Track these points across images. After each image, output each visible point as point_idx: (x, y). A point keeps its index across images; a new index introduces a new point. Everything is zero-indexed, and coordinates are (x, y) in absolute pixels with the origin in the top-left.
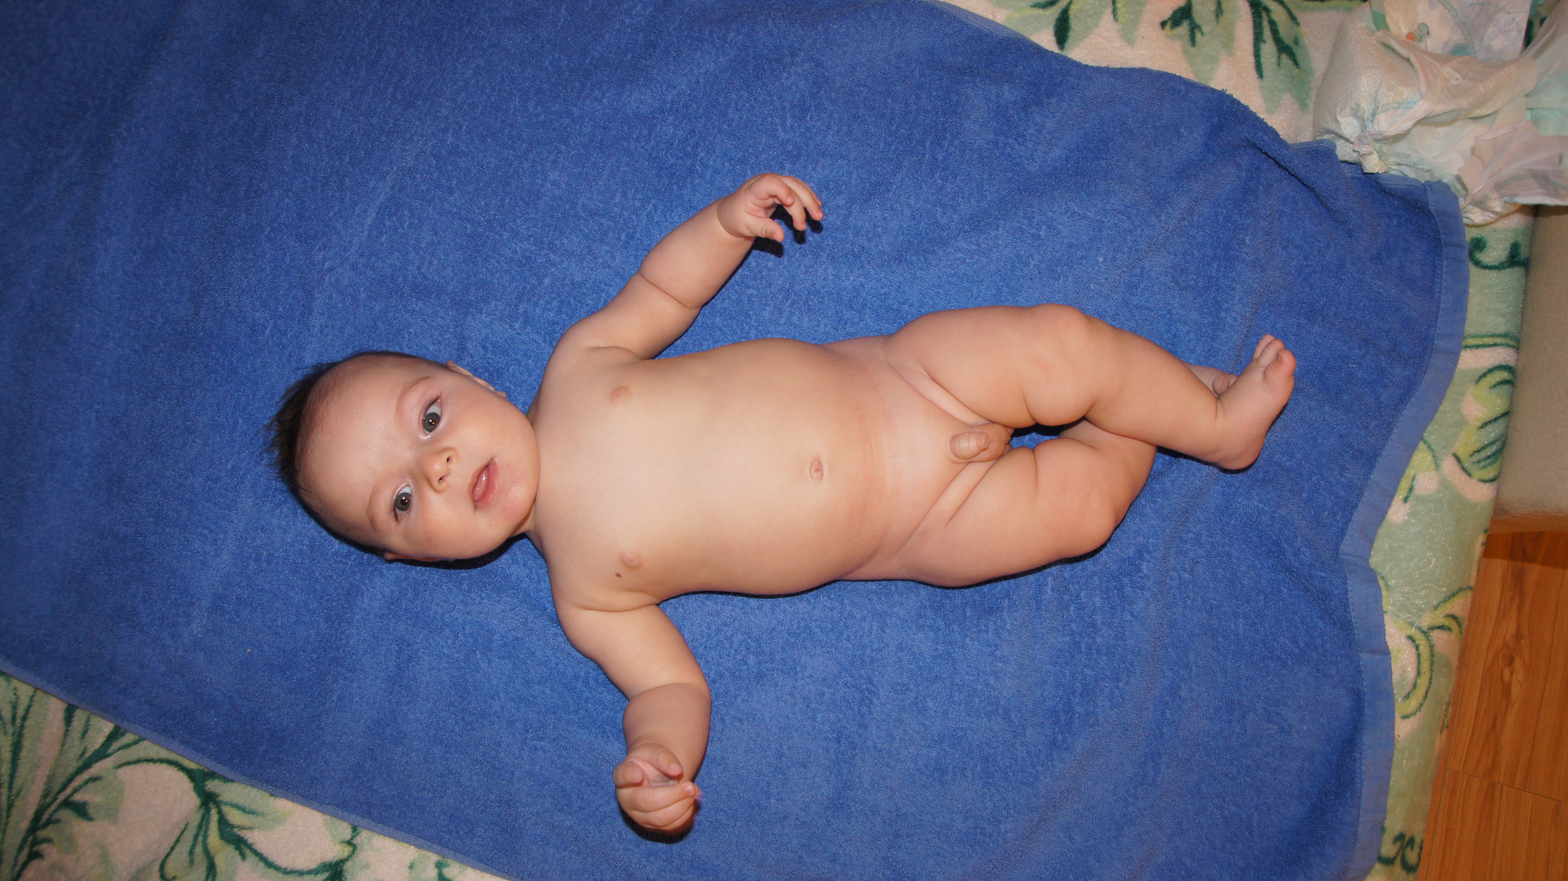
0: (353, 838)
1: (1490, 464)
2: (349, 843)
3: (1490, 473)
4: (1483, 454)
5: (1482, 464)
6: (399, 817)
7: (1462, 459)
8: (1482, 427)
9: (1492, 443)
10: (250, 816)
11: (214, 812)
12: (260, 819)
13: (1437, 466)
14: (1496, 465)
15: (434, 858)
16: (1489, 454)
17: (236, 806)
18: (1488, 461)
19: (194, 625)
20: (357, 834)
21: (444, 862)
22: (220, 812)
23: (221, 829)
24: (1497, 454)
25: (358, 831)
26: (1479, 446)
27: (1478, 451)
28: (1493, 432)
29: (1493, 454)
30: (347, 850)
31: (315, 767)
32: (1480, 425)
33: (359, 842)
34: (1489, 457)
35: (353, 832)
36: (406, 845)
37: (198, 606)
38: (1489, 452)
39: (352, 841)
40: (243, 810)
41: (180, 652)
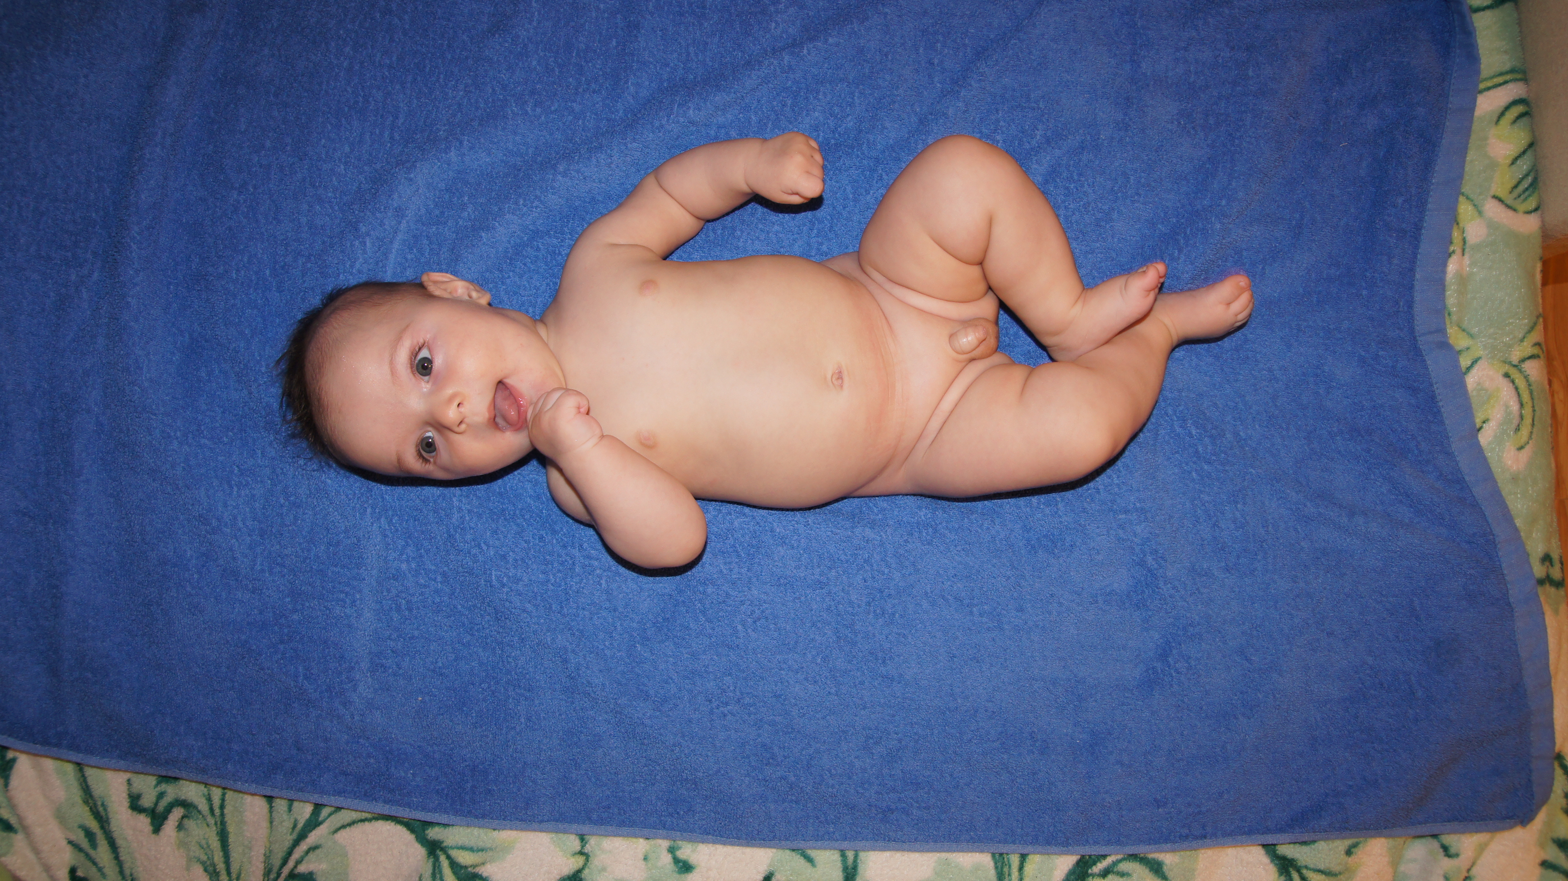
0: (583, 847)
1: (1529, 196)
2: (581, 853)
3: (1532, 203)
4: (1521, 188)
5: (1522, 197)
6: (619, 814)
7: (1503, 198)
8: (1513, 163)
9: (1527, 175)
10: (480, 853)
11: (442, 858)
12: (491, 854)
13: (1480, 213)
14: (1536, 195)
15: (665, 844)
16: (1526, 186)
17: (463, 848)
18: (1527, 193)
19: (361, 688)
20: (586, 843)
21: (676, 845)
22: (449, 857)
23: (455, 873)
24: (1534, 185)
25: (586, 840)
26: (1514, 182)
27: (1516, 187)
28: (1524, 165)
29: (1531, 185)
30: (581, 860)
31: (525, 789)
32: (1510, 162)
33: (590, 849)
34: (1527, 189)
35: (582, 842)
36: (634, 840)
37: (359, 669)
38: (1525, 184)
39: (583, 851)
40: (471, 849)
41: (357, 718)
